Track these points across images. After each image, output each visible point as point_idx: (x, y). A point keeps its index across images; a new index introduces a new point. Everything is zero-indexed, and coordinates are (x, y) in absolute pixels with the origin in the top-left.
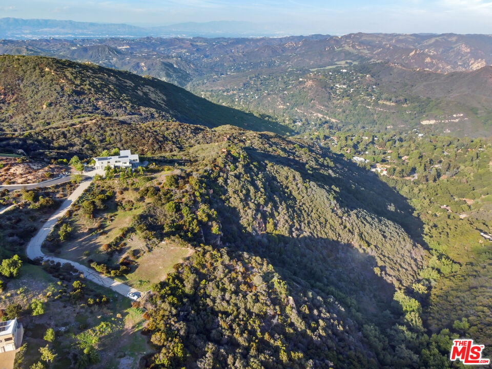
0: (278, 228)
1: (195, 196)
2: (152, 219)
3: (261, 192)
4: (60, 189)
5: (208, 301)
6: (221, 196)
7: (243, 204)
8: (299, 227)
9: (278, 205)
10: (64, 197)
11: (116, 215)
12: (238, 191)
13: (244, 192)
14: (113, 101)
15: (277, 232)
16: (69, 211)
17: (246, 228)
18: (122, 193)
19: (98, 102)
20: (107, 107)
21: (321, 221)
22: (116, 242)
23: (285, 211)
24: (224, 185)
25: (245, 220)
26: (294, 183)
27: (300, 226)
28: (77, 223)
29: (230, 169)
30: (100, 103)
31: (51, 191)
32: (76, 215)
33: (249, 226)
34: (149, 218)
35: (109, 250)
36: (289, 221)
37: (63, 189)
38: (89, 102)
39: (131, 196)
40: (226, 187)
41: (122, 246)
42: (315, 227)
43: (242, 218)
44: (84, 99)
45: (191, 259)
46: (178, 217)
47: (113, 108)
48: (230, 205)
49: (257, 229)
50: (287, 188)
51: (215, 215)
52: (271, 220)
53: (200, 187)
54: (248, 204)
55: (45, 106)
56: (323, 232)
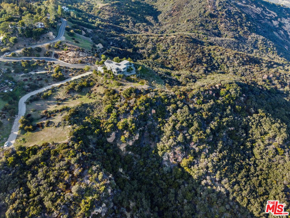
0: (192, 167)
1: (131, 108)
2: (89, 110)
3: (205, 133)
4: (75, 71)
5: (29, 176)
6: (159, 118)
7: (172, 133)
8: (217, 179)
9: (215, 151)
10: (72, 76)
11: (81, 97)
12: (179, 121)
13: (184, 124)
14: (233, 25)
15: (187, 170)
16: (62, 84)
17: (159, 150)
18: (98, 86)
19: (222, 24)
20: (224, 28)
21: (257, 190)
22: (53, 112)
23: (215, 159)
24: (171, 111)
25: (163, 145)
26: (267, 142)
27: (221, 179)
28: (59, 92)
29: (195, 102)
30: (222, 25)
31: (70, 70)
32: (62, 88)
33: (162, 151)
34: (89, 108)
35: (45, 114)
36: (210, 169)
37: (76, 72)
38: (216, 23)
39: (101, 90)
40: (171, 114)
41: (52, 116)
42: (241, 190)
43: (161, 142)
44: (214, 20)
45: (56, 145)
46: (104, 116)
47: (228, 30)
48: (162, 128)
49: (171, 157)
50: (253, 142)
51: (131, 129)
52: (191, 158)
53: (141, 105)
54: (177, 135)
55: (185, 21)
56: (245, 200)
